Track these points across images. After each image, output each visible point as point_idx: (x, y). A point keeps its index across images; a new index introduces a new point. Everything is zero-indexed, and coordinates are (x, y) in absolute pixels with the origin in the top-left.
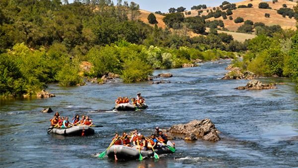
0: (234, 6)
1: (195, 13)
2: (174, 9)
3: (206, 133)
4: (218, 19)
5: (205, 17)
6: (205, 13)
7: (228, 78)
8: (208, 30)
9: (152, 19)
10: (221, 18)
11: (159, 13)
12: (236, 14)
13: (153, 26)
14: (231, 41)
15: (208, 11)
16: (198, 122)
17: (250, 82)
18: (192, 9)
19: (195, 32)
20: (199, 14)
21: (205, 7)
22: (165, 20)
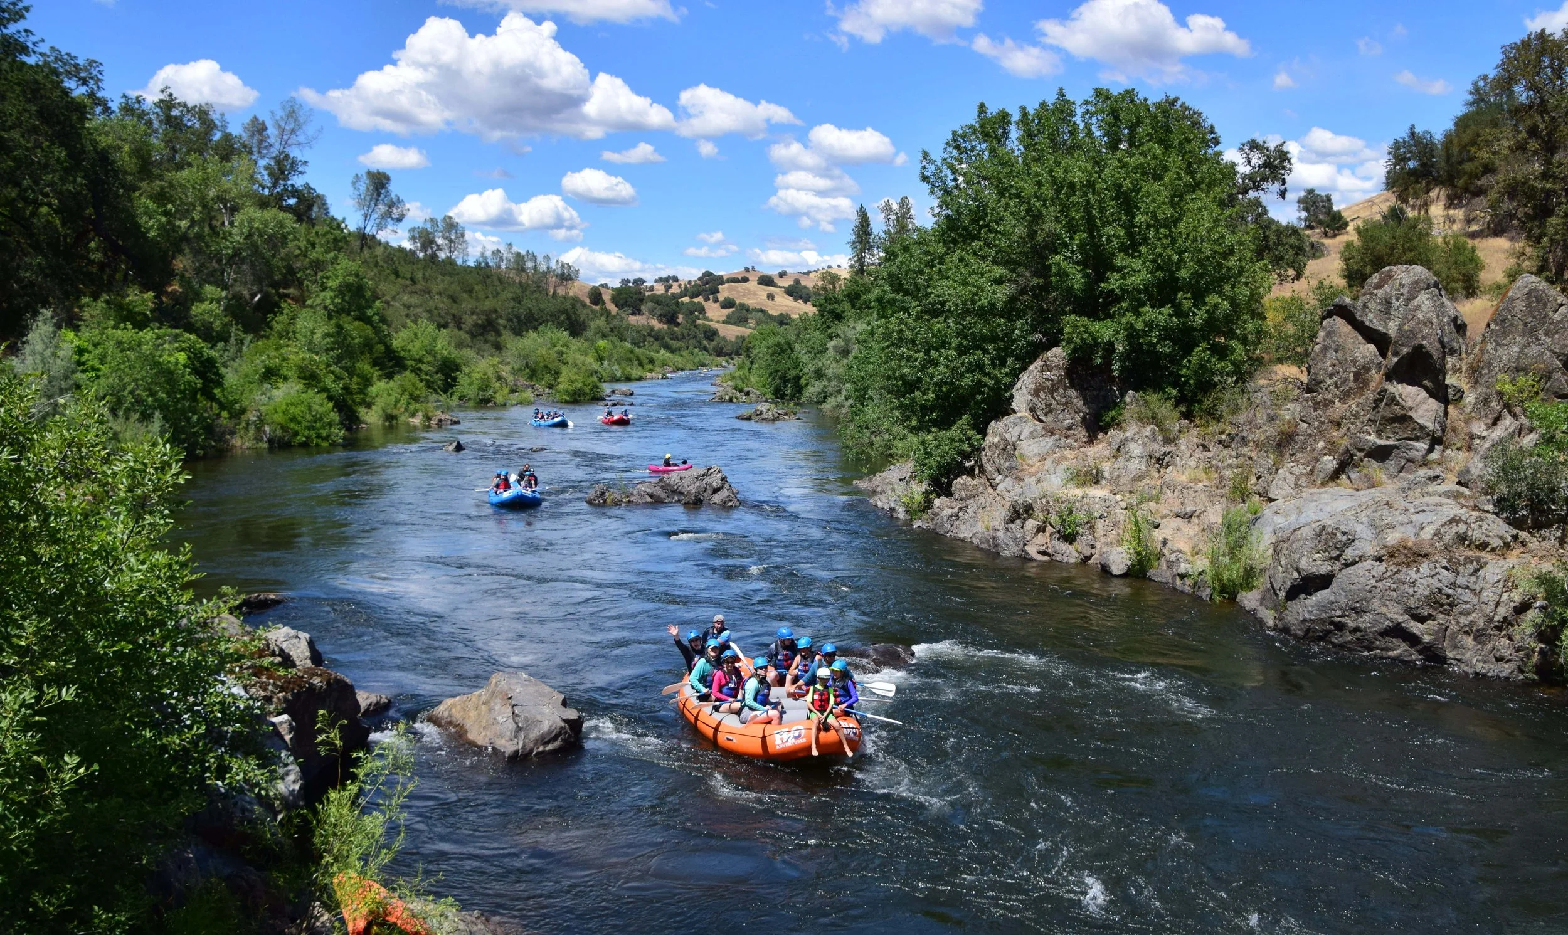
0: (720, 280)
1: (660, 289)
2: (628, 281)
3: (716, 491)
4: (696, 300)
5: (675, 297)
6: (675, 290)
7: (722, 400)
8: (680, 319)
9: (596, 295)
10: (700, 299)
11: (605, 286)
12: (724, 292)
13: (597, 308)
14: (716, 339)
15: (680, 286)
16: (702, 472)
17: (759, 408)
18: (656, 281)
19: (660, 321)
20: (667, 291)
21: (676, 279)
22: (614, 300)
